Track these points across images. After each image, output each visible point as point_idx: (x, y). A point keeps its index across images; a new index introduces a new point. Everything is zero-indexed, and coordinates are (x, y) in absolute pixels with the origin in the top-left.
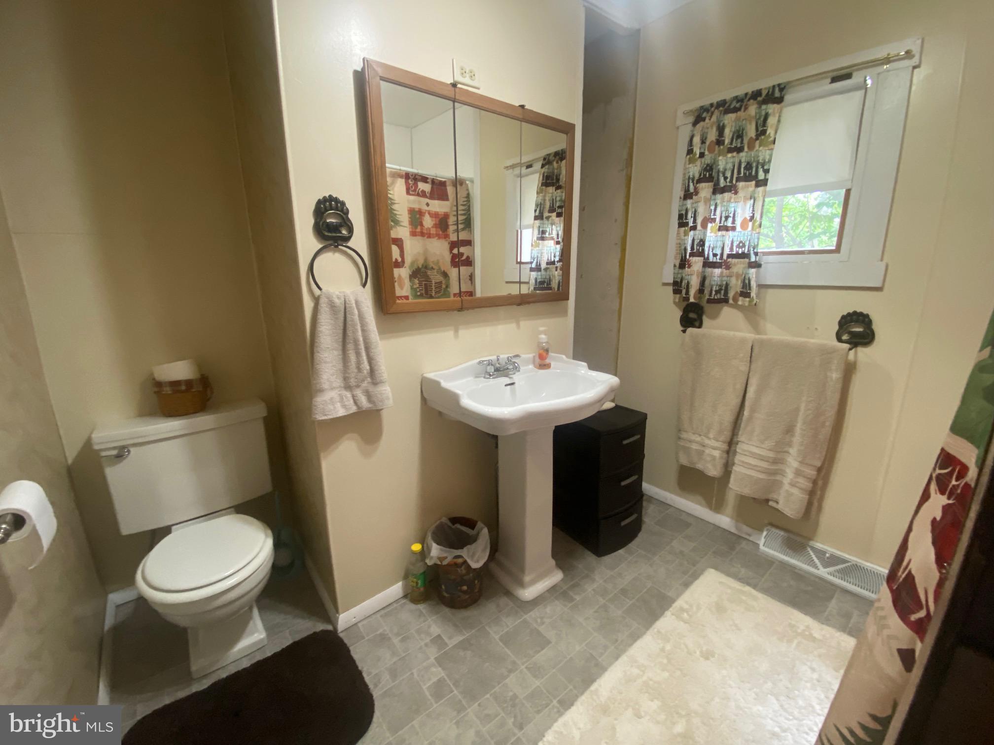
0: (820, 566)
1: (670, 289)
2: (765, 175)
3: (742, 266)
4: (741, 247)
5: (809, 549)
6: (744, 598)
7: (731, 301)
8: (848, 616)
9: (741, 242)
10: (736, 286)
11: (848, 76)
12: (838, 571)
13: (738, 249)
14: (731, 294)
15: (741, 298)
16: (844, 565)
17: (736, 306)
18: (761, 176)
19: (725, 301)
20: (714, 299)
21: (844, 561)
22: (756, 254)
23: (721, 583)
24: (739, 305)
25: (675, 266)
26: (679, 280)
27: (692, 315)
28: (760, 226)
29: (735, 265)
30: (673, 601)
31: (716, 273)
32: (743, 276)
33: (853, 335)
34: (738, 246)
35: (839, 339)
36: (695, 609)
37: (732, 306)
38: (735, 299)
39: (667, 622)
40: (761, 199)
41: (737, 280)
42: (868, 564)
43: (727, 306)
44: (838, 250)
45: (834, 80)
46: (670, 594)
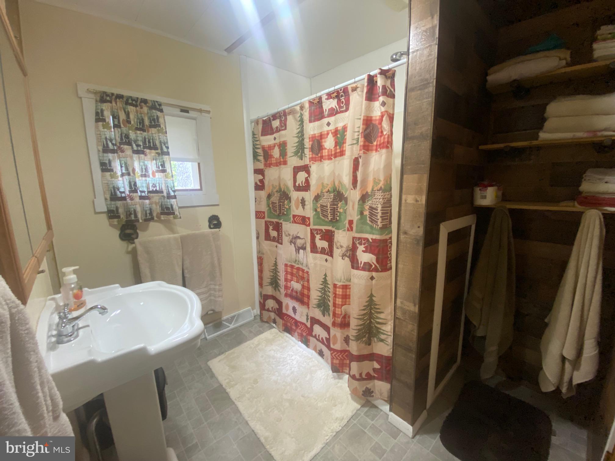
0: (229, 325)
1: (104, 216)
2: (167, 150)
3: (157, 198)
4: (154, 187)
5: (223, 322)
6: (232, 356)
7: (155, 218)
8: (251, 332)
9: (153, 184)
10: (157, 209)
11: (187, 112)
12: (235, 321)
13: (153, 188)
14: (155, 214)
15: (162, 216)
16: (236, 317)
17: (159, 221)
18: (165, 150)
19: (152, 219)
20: (149, 218)
21: (235, 316)
22: (174, 191)
23: (219, 361)
24: (162, 220)
25: (106, 199)
26: (115, 209)
27: (128, 231)
28: (172, 176)
29: (153, 197)
30: (221, 386)
31: (147, 203)
32: (160, 203)
33: (214, 224)
34: (152, 186)
35: (210, 228)
36: (230, 377)
37: (156, 221)
38: (158, 217)
39: (233, 393)
40: (169, 162)
41: (157, 206)
42: (240, 311)
43: (153, 222)
44: (201, 189)
45: (182, 111)
46: (216, 385)
